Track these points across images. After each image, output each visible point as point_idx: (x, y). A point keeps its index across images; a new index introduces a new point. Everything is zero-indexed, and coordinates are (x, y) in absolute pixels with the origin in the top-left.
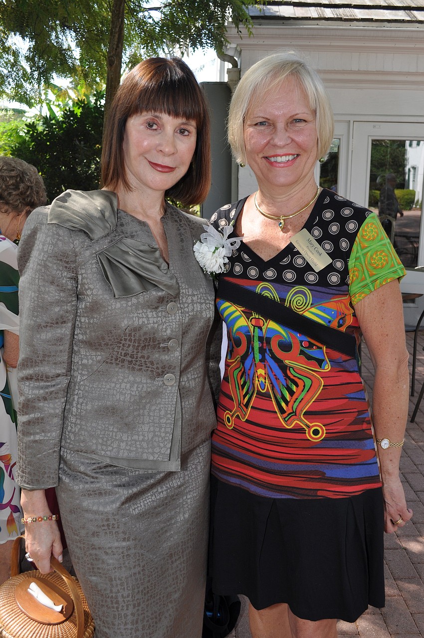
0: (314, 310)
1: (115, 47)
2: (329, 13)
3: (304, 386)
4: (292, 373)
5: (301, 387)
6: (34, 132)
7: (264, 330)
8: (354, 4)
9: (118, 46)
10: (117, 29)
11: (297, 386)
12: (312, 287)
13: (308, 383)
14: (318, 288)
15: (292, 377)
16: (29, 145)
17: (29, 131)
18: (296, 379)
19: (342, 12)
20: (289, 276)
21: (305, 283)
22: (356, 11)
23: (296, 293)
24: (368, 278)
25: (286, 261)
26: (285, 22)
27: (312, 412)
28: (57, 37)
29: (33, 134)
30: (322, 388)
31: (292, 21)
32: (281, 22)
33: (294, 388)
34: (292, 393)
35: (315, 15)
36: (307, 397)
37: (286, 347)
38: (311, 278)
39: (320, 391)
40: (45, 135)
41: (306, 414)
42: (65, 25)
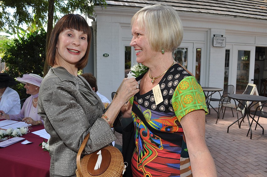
0: (151, 122)
1: (51, 12)
2: (126, 4)
3: (149, 153)
4: (145, 146)
5: (148, 153)
6: (17, 43)
7: (139, 125)
8: (134, 1)
9: (52, 12)
10: (52, 6)
11: (146, 153)
12: (153, 111)
13: (151, 153)
14: (155, 112)
15: (145, 148)
16: (15, 48)
17: (15, 43)
18: (146, 149)
19: (131, 4)
20: (147, 104)
21: (150, 109)
22: (136, 4)
23: (147, 113)
24: (183, 108)
25: (148, 97)
26: (112, 6)
27: (148, 166)
28: (26, 9)
29: (17, 44)
30: (156, 157)
31: (114, 6)
32: (111, 6)
33: (145, 153)
34: (144, 155)
35: (122, 5)
36: (148, 159)
37: (145, 134)
38: (154, 107)
39: (154, 158)
40: (22, 44)
41: (146, 166)
42: (29, 4)
